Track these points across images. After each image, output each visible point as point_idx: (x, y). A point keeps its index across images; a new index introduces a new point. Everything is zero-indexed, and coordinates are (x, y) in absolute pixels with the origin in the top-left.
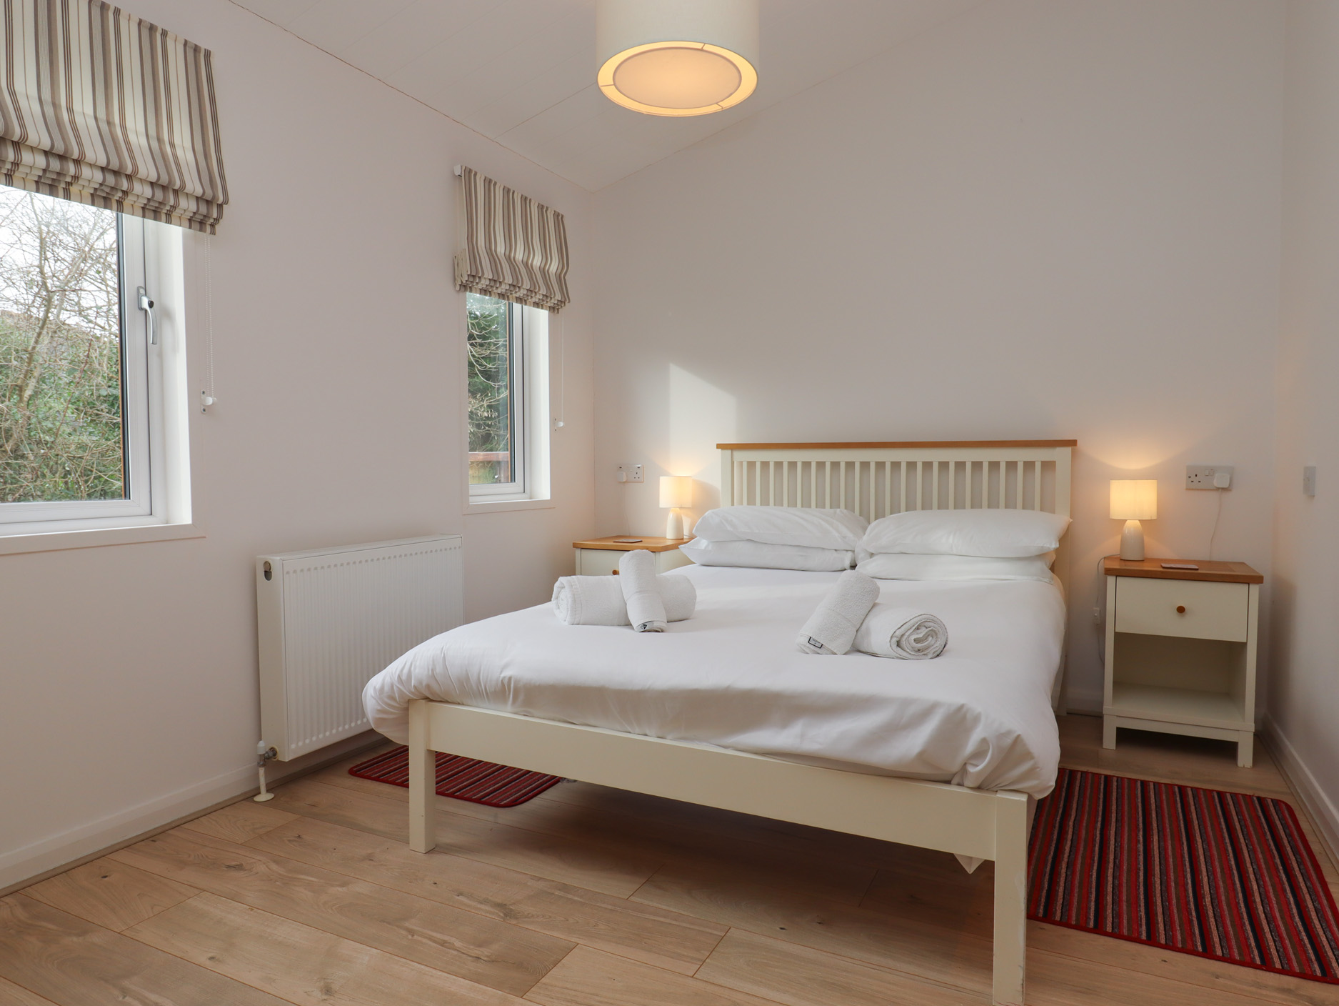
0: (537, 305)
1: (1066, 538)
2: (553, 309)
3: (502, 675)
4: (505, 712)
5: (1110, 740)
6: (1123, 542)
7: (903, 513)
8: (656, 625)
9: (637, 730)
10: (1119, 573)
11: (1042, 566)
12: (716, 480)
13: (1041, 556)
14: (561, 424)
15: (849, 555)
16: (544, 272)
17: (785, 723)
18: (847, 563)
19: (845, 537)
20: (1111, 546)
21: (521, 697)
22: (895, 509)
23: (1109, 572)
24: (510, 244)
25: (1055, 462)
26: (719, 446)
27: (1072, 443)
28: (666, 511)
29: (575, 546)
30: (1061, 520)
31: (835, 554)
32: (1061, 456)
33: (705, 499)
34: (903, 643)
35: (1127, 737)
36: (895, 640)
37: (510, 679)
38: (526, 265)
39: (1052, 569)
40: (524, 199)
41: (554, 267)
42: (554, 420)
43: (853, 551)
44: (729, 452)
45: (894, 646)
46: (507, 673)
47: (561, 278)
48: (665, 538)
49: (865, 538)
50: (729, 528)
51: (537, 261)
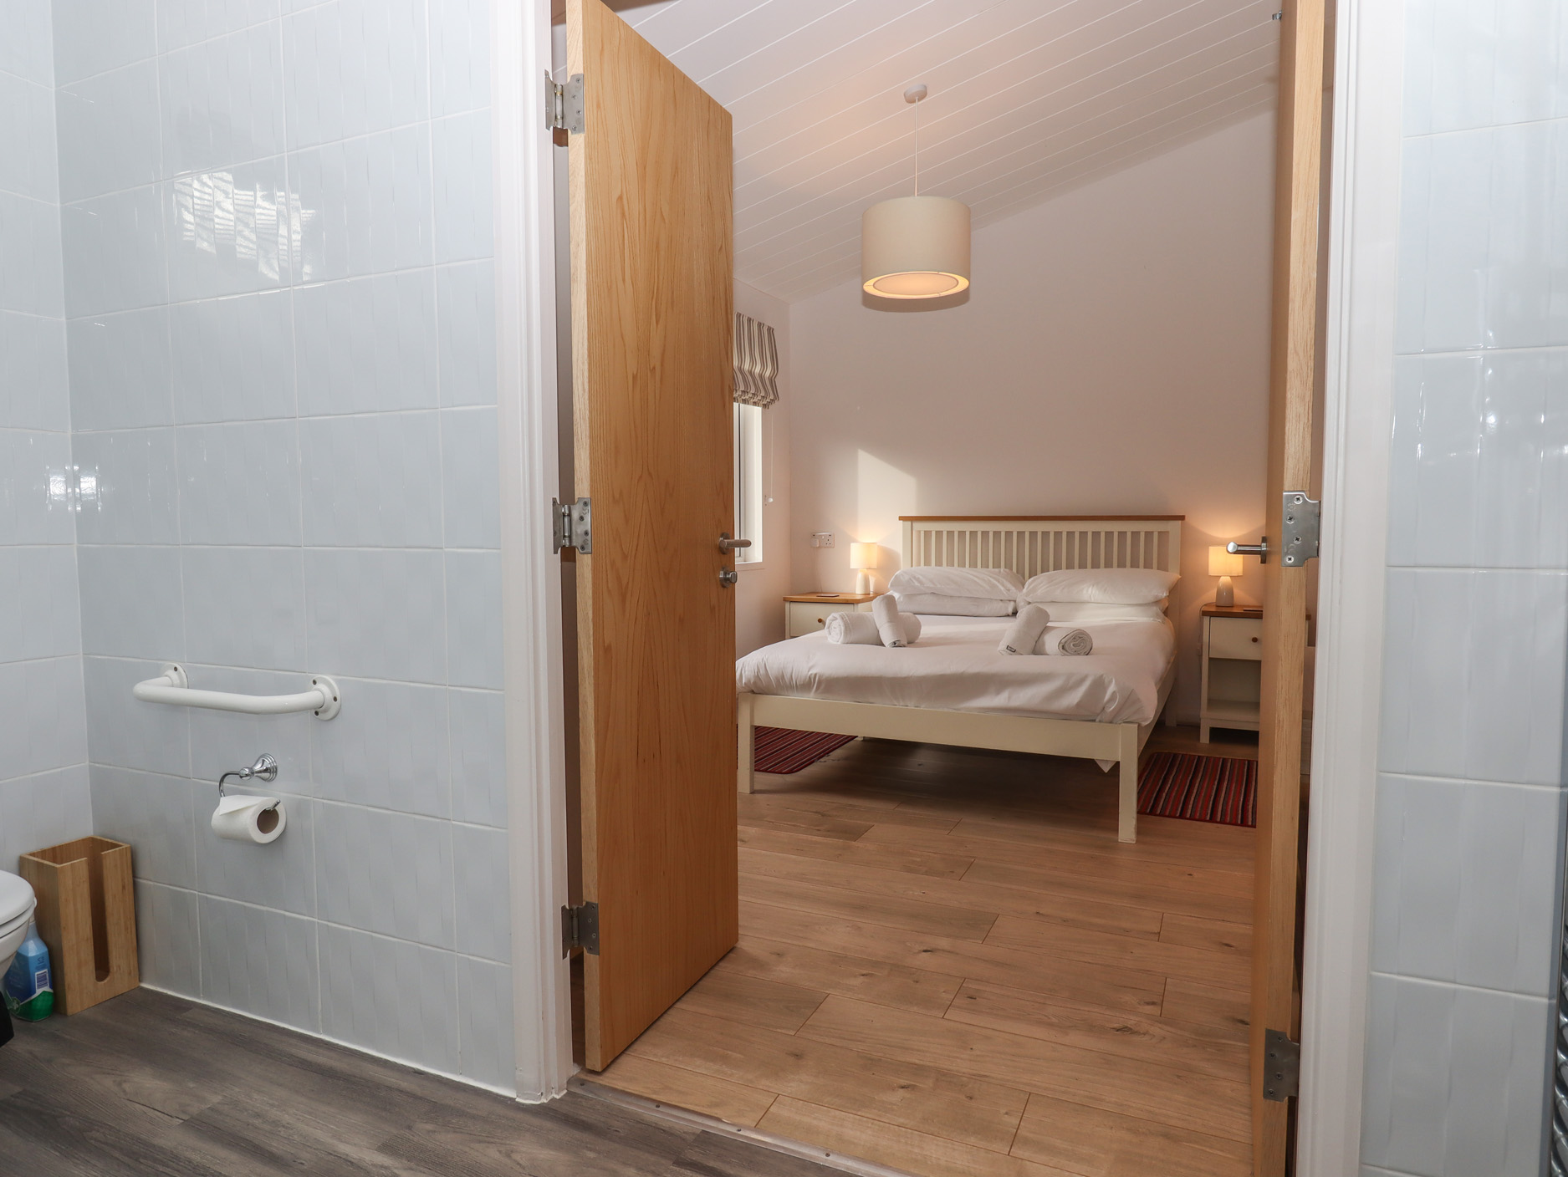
0: (755, 404)
1: (1175, 590)
2: (765, 406)
3: (810, 673)
4: (811, 697)
5: (1205, 738)
6: (1219, 593)
7: (1051, 572)
8: (902, 643)
9: (902, 704)
10: (1211, 614)
11: (1155, 609)
12: (898, 546)
13: (1157, 602)
14: (771, 500)
15: (1012, 603)
16: (761, 376)
17: (998, 692)
18: (1010, 611)
19: (1009, 590)
20: (1211, 596)
21: (823, 686)
22: (1045, 569)
23: (1205, 613)
24: (741, 360)
25: (1168, 532)
26: (901, 518)
27: (1182, 518)
28: (855, 571)
29: (785, 600)
30: (1173, 575)
31: (1001, 603)
32: (1173, 527)
33: (888, 562)
34: (1066, 646)
35: (1219, 735)
36: (1061, 645)
37: (816, 674)
38: (750, 373)
39: (1166, 612)
40: (749, 320)
41: (768, 373)
42: (765, 497)
43: (1015, 601)
44: (910, 523)
45: (1061, 648)
46: (813, 671)
47: (772, 380)
48: (855, 594)
49: (1025, 590)
50: (917, 584)
51: (757, 370)
